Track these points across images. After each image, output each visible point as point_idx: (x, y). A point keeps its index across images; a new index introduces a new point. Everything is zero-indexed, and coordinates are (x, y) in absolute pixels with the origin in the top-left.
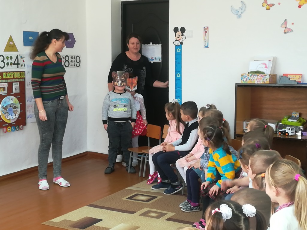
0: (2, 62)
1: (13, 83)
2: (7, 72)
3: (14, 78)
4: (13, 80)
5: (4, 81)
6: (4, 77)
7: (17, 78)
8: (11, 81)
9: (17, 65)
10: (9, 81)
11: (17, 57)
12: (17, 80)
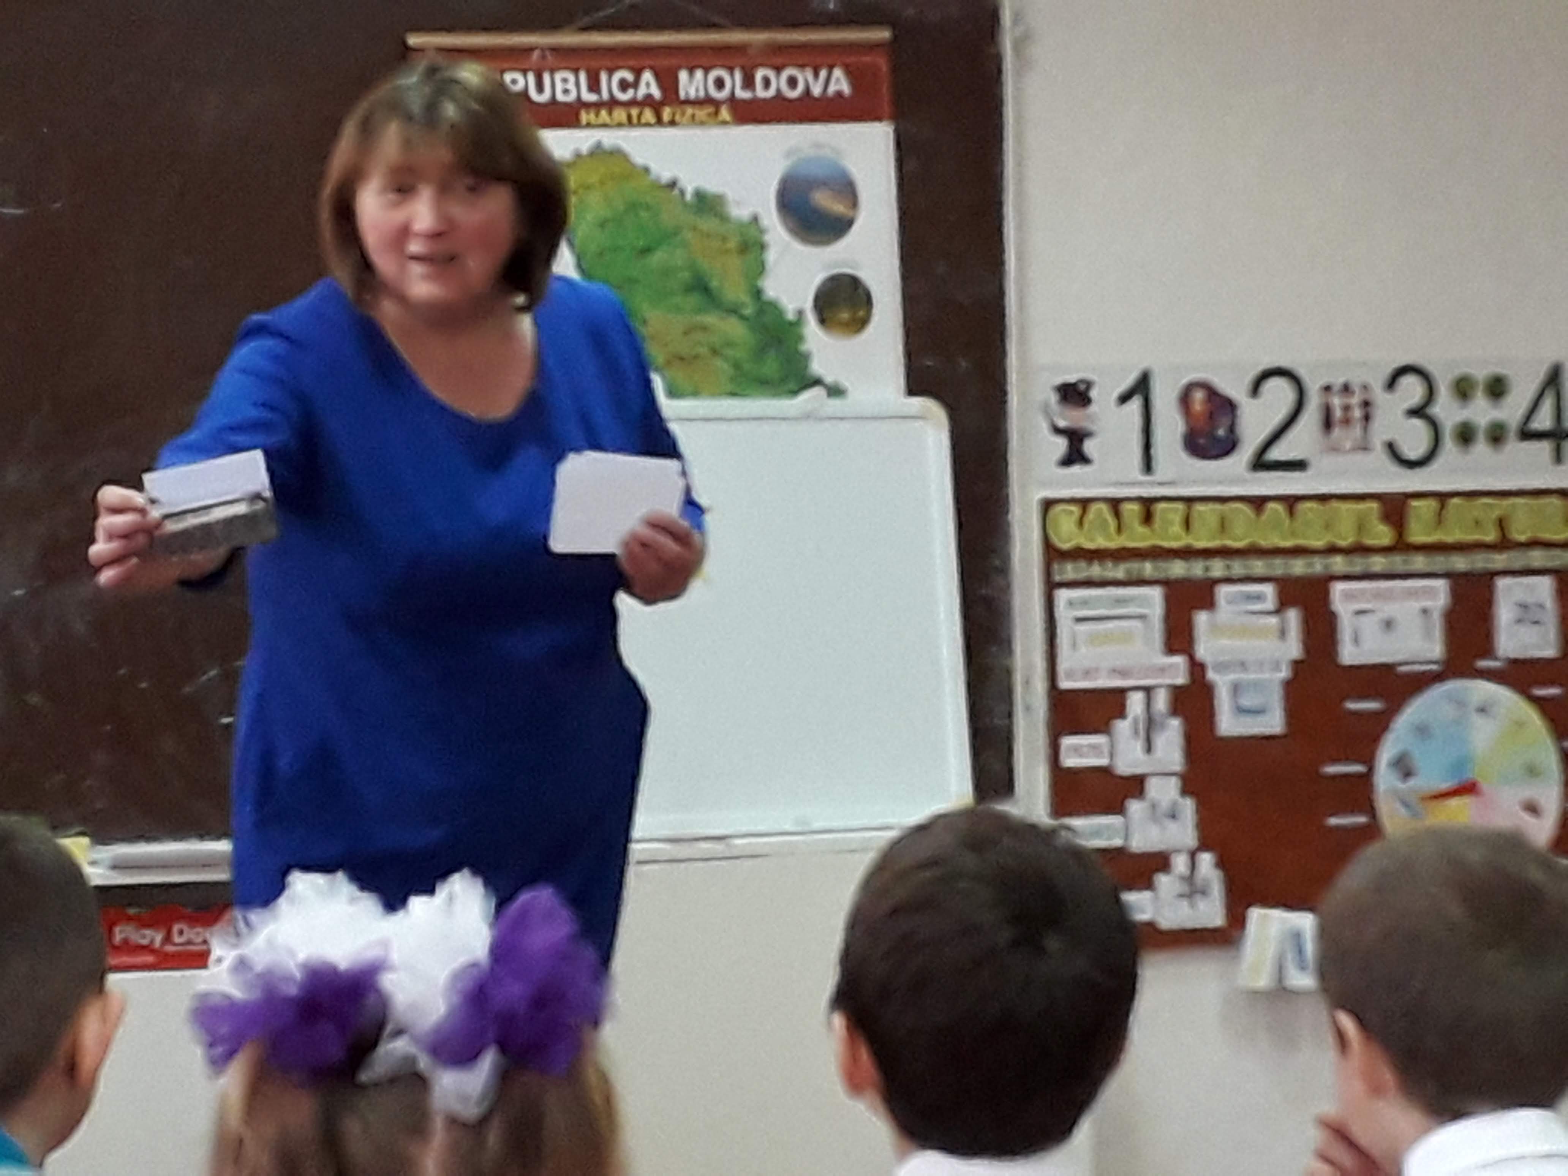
0: (1418, 423)
1: (1502, 583)
2: (1442, 497)
3: (1504, 544)
4: (1500, 560)
5: (1419, 562)
6: (1417, 535)
7: (1534, 544)
8: (1480, 562)
9: (1545, 447)
10: (1460, 563)
11: (1553, 378)
12: (1537, 558)
